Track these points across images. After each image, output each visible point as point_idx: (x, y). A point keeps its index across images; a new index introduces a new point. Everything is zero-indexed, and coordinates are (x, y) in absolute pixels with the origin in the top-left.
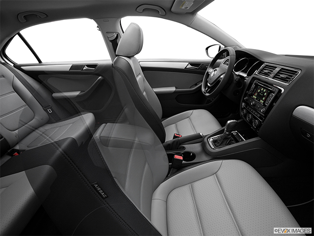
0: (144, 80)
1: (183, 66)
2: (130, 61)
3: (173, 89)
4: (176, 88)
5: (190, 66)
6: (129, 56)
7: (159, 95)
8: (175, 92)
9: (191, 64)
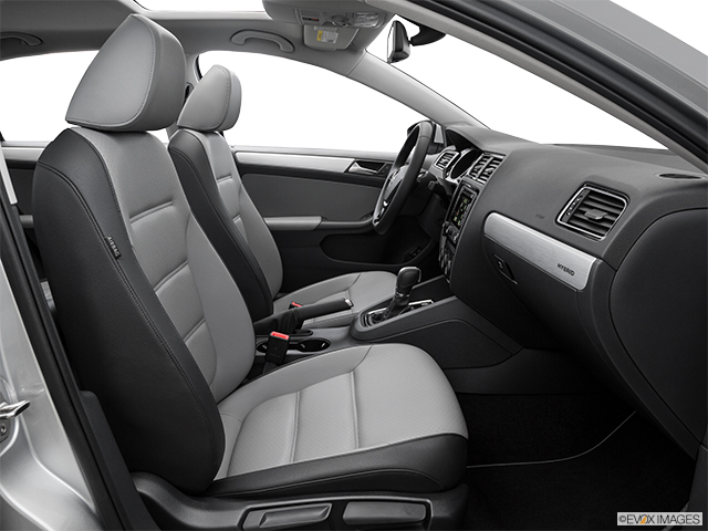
0: (240, 191)
1: (339, 166)
2: (206, 141)
3: (315, 221)
4: (323, 219)
5: (356, 167)
6: (204, 129)
7: (278, 233)
8: (318, 229)
9: (361, 163)
